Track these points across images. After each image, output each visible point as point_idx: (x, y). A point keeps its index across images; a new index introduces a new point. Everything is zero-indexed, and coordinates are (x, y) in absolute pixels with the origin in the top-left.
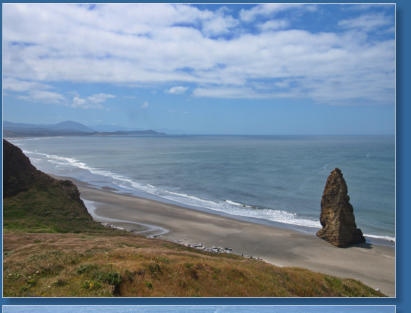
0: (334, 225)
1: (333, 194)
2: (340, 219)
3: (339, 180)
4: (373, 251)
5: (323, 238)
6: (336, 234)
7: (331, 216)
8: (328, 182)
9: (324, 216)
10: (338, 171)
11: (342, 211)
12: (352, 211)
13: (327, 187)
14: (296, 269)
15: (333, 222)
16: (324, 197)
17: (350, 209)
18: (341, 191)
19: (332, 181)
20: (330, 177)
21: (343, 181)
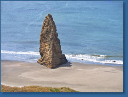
0: (49, 54)
1: (47, 33)
2: (52, 50)
3: (51, 22)
4: (72, 67)
5: (42, 64)
6: (50, 60)
7: (47, 48)
8: (44, 24)
9: (42, 49)
10: (50, 16)
11: (53, 44)
12: (59, 43)
13: (43, 28)
14: (32, 87)
15: (48, 52)
16: (42, 35)
17: (58, 41)
18: (52, 30)
19: (47, 24)
20: (45, 21)
21: (53, 23)
